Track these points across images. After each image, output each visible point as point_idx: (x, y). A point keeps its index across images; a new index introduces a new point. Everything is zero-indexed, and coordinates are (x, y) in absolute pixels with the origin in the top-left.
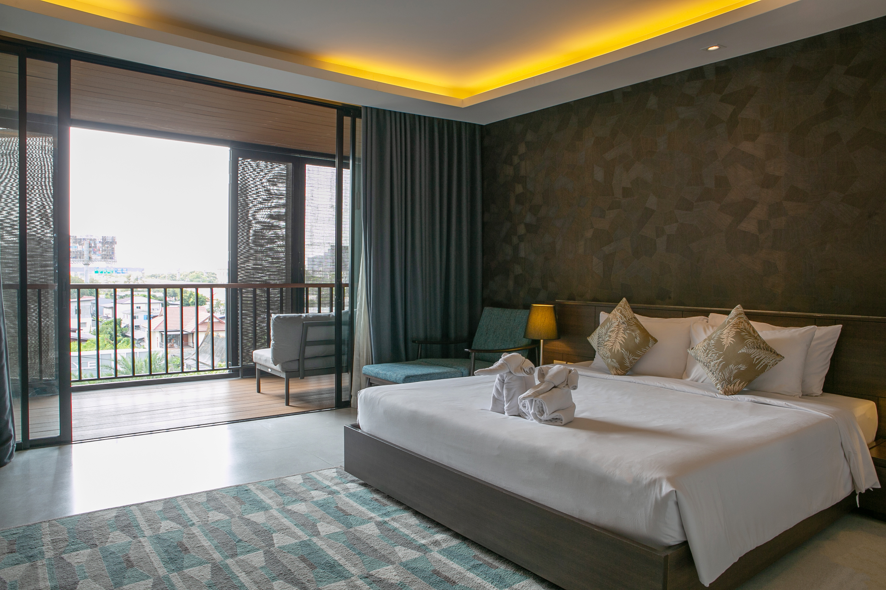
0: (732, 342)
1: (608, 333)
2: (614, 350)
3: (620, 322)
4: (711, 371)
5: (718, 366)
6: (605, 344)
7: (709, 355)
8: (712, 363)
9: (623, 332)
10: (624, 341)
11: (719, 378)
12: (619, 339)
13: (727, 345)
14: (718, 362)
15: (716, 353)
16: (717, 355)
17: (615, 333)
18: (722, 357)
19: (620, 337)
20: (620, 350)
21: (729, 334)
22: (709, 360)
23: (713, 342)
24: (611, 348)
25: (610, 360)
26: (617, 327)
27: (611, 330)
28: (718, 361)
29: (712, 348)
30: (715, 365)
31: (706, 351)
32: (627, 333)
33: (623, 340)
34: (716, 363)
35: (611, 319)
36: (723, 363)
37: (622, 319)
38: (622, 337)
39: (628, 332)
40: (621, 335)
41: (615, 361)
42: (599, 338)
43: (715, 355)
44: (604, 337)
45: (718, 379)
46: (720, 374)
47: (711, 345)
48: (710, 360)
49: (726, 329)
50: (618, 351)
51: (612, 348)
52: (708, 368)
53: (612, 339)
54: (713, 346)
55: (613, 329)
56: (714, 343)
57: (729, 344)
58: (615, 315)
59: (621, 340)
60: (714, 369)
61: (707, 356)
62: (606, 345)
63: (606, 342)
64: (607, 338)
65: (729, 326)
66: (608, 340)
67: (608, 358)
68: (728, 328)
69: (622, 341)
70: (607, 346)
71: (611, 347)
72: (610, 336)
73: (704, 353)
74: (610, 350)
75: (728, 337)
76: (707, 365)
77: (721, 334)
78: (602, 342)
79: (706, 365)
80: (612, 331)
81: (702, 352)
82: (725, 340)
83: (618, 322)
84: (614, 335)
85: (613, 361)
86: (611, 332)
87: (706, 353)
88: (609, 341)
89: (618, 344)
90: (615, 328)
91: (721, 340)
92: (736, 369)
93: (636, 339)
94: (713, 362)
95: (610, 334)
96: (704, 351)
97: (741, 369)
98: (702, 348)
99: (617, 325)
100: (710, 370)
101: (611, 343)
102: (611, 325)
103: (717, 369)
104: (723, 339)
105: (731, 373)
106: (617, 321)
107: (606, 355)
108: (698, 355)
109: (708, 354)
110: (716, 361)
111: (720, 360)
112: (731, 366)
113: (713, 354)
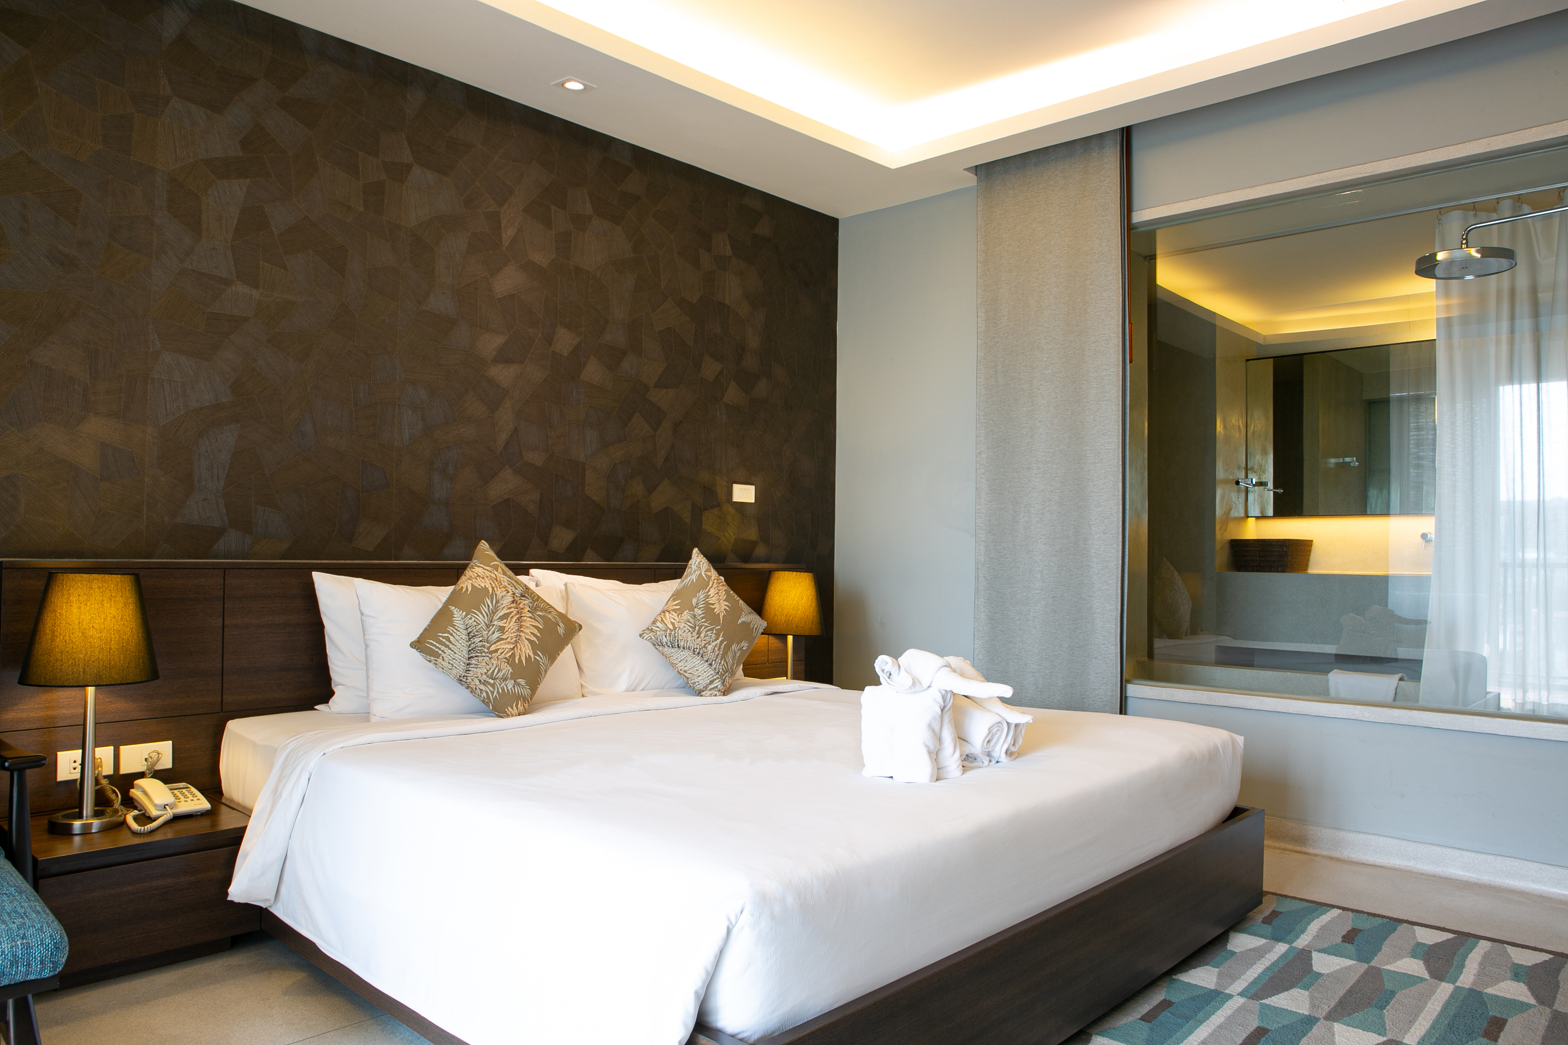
0: (727, 608)
1: (495, 623)
2: (520, 659)
3: (514, 594)
4: (707, 661)
5: (719, 650)
6: (493, 648)
7: (702, 635)
8: (710, 647)
9: (531, 615)
10: (539, 635)
11: (721, 670)
12: (528, 631)
13: (723, 614)
14: (719, 644)
15: (712, 630)
16: (714, 632)
17: (514, 620)
18: (721, 635)
19: (527, 627)
20: (532, 656)
21: (720, 596)
22: (704, 643)
23: (701, 613)
24: (510, 656)
25: (510, 684)
26: (512, 605)
27: (501, 614)
28: (718, 641)
29: (702, 622)
30: (714, 649)
31: (694, 628)
32: (539, 615)
33: (536, 632)
34: (715, 646)
35: (491, 590)
36: (725, 643)
37: (516, 589)
38: (533, 626)
39: (541, 613)
40: (528, 622)
41: (522, 681)
42: (470, 636)
43: (712, 633)
44: (485, 633)
45: (718, 673)
46: (723, 663)
47: (699, 618)
48: (706, 642)
49: (712, 587)
50: (528, 659)
51: (513, 655)
52: (702, 656)
53: (510, 635)
54: (702, 618)
55: (505, 611)
56: (703, 614)
57: (724, 612)
58: (497, 580)
59: (532, 633)
60: (712, 657)
61: (698, 638)
62: (496, 651)
63: (495, 643)
64: (497, 635)
65: (713, 583)
66: (500, 639)
67: (505, 679)
68: (714, 586)
69: (535, 635)
70: (499, 652)
71: (510, 654)
72: (502, 629)
73: (692, 633)
74: (510, 661)
75: (719, 600)
76: (701, 652)
77: (708, 597)
78: (484, 646)
79: (699, 653)
80: (505, 617)
81: (687, 631)
82: (717, 606)
83: (509, 594)
84: (511, 625)
85: (519, 684)
86: (501, 618)
87: (696, 631)
88: (503, 639)
89: (527, 642)
90: (510, 608)
91: (712, 606)
92: (739, 650)
93: (558, 627)
94: (710, 644)
95: (501, 624)
96: (691, 629)
97: (744, 648)
98: (686, 625)
99: (513, 602)
100: (706, 659)
101: (509, 643)
102: (497, 602)
103: (718, 655)
104: (713, 604)
105: (734, 658)
106: (508, 592)
107: (500, 675)
108: (680, 638)
109: (699, 633)
110: (715, 643)
111: (720, 639)
112: (733, 647)
113: (707, 631)
